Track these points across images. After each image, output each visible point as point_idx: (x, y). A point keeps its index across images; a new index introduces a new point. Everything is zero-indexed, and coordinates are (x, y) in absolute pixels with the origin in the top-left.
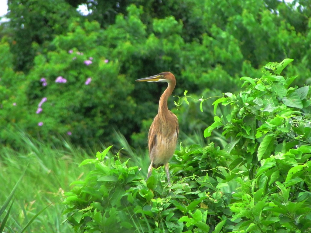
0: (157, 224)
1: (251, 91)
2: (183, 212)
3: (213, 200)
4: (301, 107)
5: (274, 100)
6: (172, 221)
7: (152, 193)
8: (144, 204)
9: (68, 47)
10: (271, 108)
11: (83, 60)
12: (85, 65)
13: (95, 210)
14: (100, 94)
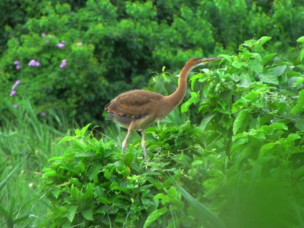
0: (132, 200)
1: (228, 68)
2: (159, 188)
3: (188, 177)
4: (277, 83)
5: (250, 76)
6: (148, 198)
7: (128, 170)
8: (120, 180)
9: (41, 31)
10: (247, 83)
11: (56, 43)
12: (58, 48)
13: (72, 186)
14: (73, 75)
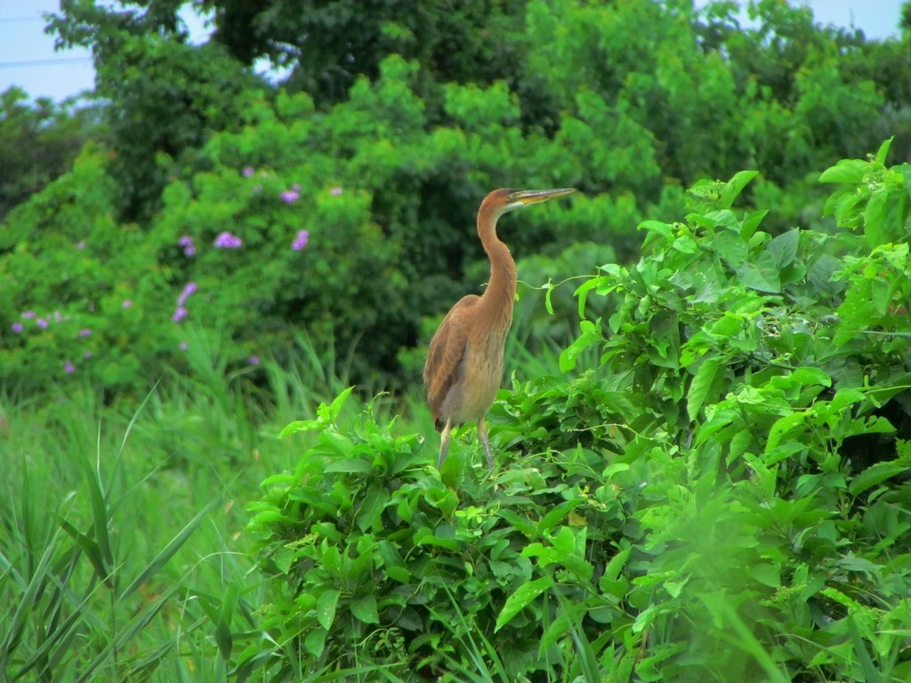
0: (469, 568)
1: (666, 254)
2: (529, 534)
3: (599, 505)
5: (718, 273)
6: (506, 560)
7: (454, 496)
8: (435, 522)
9: (242, 162)
10: (712, 292)
11: (280, 191)
12: (283, 203)
13: (325, 542)
14: (322, 266)
